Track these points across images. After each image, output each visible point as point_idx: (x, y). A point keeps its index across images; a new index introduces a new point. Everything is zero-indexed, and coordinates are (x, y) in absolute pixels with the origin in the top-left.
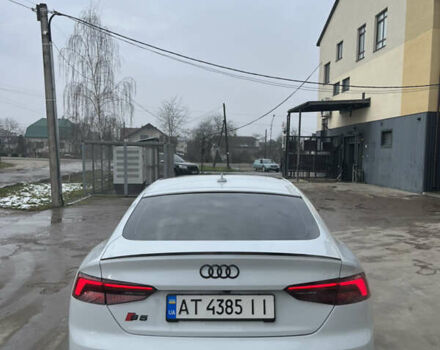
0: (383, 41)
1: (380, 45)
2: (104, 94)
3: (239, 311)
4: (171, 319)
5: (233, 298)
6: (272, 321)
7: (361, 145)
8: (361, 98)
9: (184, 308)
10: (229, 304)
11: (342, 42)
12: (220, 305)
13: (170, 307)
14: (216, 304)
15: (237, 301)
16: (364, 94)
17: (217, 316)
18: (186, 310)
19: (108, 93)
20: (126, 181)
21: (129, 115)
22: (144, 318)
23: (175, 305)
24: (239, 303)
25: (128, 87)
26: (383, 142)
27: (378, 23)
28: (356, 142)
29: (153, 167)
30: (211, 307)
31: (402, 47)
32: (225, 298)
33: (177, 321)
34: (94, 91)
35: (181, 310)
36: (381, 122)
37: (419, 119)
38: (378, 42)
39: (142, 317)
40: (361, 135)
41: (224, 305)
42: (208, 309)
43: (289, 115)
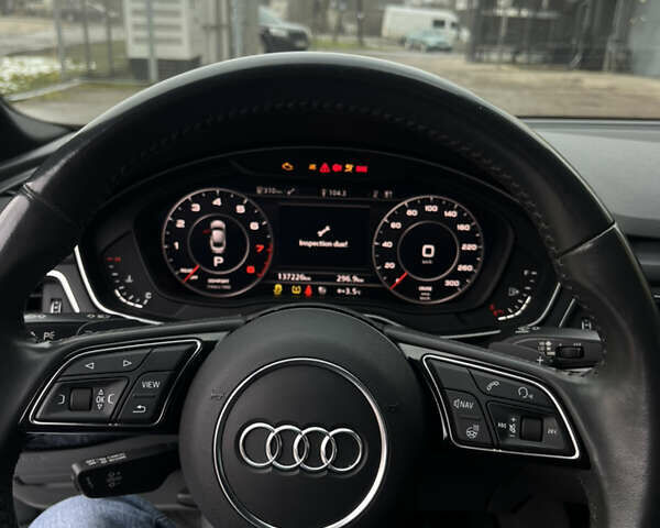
20: (152, 51)
29: (218, 28)
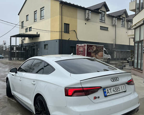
0: (43, 16)
1: (42, 18)
3: (119, 90)
6: (126, 91)
7: (37, 49)
8: (36, 34)
11: (28, 15)
13: (105, 92)
16: (37, 33)
17: (116, 93)
18: (109, 92)
22: (99, 97)
24: (119, 88)
26: (45, 48)
27: (41, 11)
28: (35, 48)
31: (50, 19)
32: (116, 87)
33: (107, 96)
35: (108, 93)
36: (44, 42)
37: (56, 41)
38: (41, 17)
39: (98, 97)
40: (37, 46)
41: (116, 89)
42: (113, 91)
43: (11, 38)
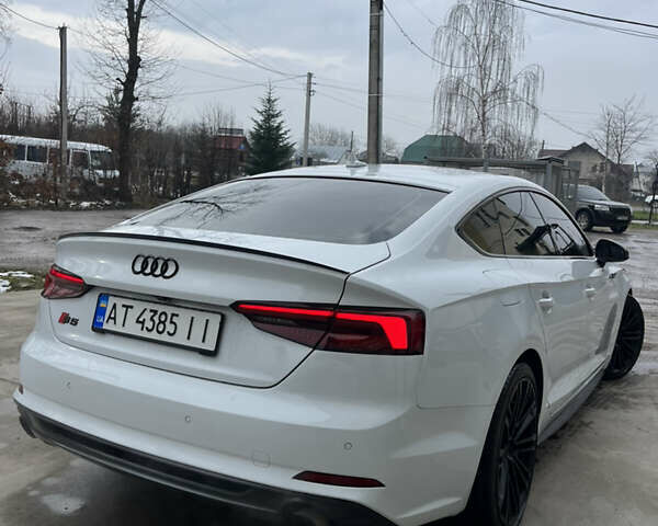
2: (494, 92)
3: (172, 332)
4: (98, 328)
5: (170, 310)
6: (212, 354)
9: (112, 316)
10: (163, 319)
12: (152, 319)
13: (100, 311)
14: (147, 315)
15: (173, 315)
17: (145, 334)
18: (114, 319)
19: (501, 91)
21: (529, 124)
22: (75, 322)
23: (105, 309)
24: (175, 319)
25: (533, 79)
30: (141, 319)
32: (160, 308)
33: (104, 332)
34: (479, 88)
35: (110, 317)
39: (73, 319)
41: (156, 318)
42: (138, 321)
